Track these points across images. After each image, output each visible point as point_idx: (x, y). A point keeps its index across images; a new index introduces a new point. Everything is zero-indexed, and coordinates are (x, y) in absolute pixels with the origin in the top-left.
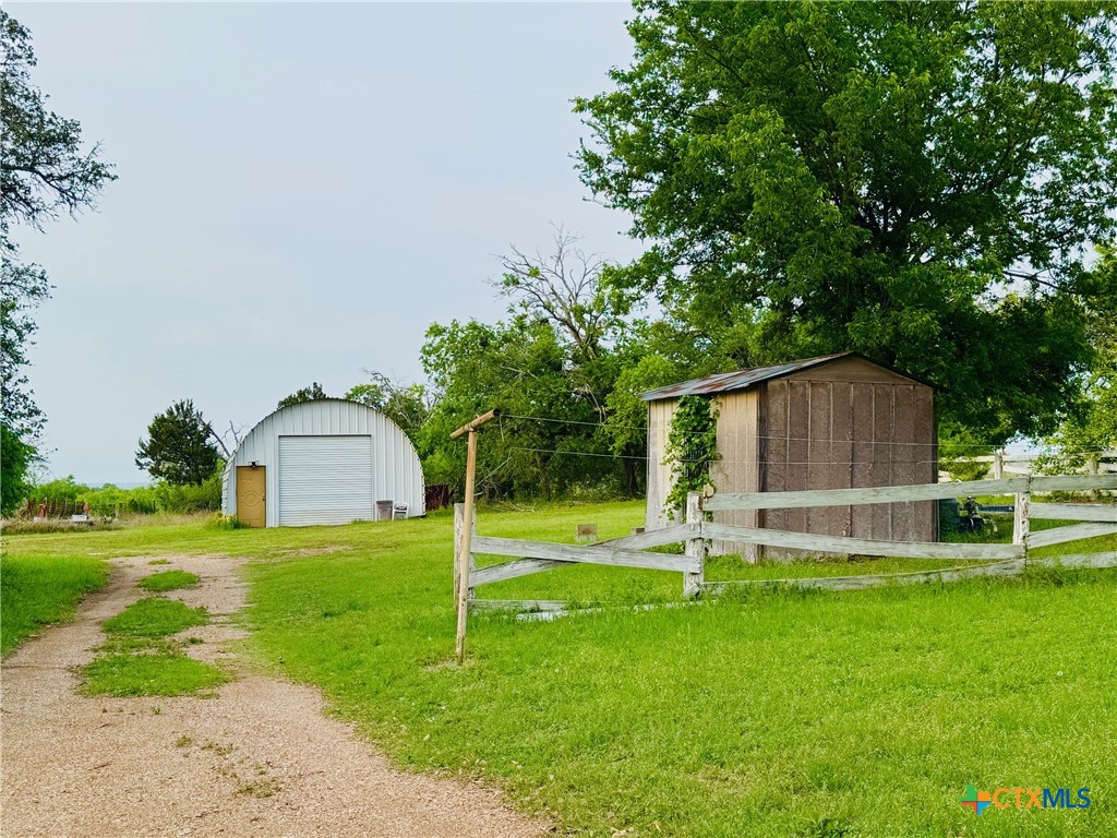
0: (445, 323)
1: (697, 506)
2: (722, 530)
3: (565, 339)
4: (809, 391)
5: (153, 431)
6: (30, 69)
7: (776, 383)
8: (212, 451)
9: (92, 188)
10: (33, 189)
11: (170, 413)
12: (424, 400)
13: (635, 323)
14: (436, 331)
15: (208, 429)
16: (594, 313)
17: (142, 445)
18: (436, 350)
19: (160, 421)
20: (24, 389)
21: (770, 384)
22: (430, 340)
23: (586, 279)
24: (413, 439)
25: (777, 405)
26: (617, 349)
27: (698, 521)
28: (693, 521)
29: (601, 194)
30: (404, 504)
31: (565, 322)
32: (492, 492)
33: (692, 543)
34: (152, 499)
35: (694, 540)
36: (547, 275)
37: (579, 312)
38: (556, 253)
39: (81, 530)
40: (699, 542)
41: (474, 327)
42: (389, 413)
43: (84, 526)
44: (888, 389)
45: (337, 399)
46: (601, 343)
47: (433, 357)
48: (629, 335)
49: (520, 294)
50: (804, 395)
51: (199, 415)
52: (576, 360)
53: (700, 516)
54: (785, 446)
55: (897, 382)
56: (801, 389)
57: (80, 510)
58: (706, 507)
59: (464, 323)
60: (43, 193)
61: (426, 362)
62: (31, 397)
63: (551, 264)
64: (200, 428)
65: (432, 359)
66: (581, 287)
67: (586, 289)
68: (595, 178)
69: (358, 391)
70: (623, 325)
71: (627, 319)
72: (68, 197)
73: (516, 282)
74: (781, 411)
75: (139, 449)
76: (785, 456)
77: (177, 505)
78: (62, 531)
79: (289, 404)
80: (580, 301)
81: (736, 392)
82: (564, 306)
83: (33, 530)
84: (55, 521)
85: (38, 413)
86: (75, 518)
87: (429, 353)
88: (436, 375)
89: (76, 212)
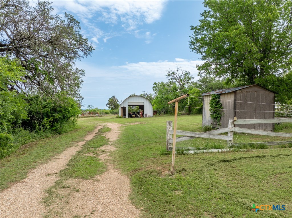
0: (157, 82)
1: (232, 123)
2: (238, 129)
3: (178, 85)
4: (246, 93)
5: (109, 101)
6: (80, 30)
7: (239, 91)
8: (118, 104)
9: (90, 52)
10: (78, 52)
11: (112, 98)
12: (152, 96)
13: (192, 82)
14: (155, 84)
15: (117, 100)
16: (184, 80)
17: (107, 103)
18: (155, 87)
19: (110, 99)
20: (79, 93)
21: (237, 91)
22: (154, 86)
23: (183, 74)
24: (151, 103)
25: (239, 96)
26: (188, 87)
27: (232, 127)
28: (231, 127)
29: (194, 51)
30: (149, 114)
31: (178, 82)
32: (164, 112)
33: (230, 133)
34: (109, 112)
35: (231, 132)
36: (175, 74)
37: (181, 80)
38: (177, 70)
39: (97, 117)
40: (232, 132)
41: (162, 83)
42: (147, 98)
43: (98, 116)
44: (264, 93)
45: (138, 96)
46: (185, 86)
47: (155, 88)
48: (190, 85)
49: (171, 77)
50: (245, 94)
51: (116, 98)
52: (180, 89)
53: (233, 125)
54: (240, 106)
55: (266, 92)
56: (244, 93)
57: (97, 113)
58: (235, 123)
59: (160, 82)
60: (81, 53)
61: (153, 89)
62: (81, 94)
63: (176, 72)
64: (116, 100)
65: (155, 89)
66: (181, 76)
67: (182, 76)
68: (193, 47)
69: (142, 95)
70: (189, 83)
71: (190, 82)
72: (86, 54)
73: (170, 75)
74: (239, 98)
75: (107, 104)
76: (240, 108)
77: (112, 113)
78: (94, 117)
79: (130, 97)
80: (181, 78)
81: (228, 93)
82: (178, 79)
83: (90, 117)
84: (93, 115)
85: (82, 97)
86: (97, 115)
87: (154, 88)
88: (155, 92)
89: (87, 57)
